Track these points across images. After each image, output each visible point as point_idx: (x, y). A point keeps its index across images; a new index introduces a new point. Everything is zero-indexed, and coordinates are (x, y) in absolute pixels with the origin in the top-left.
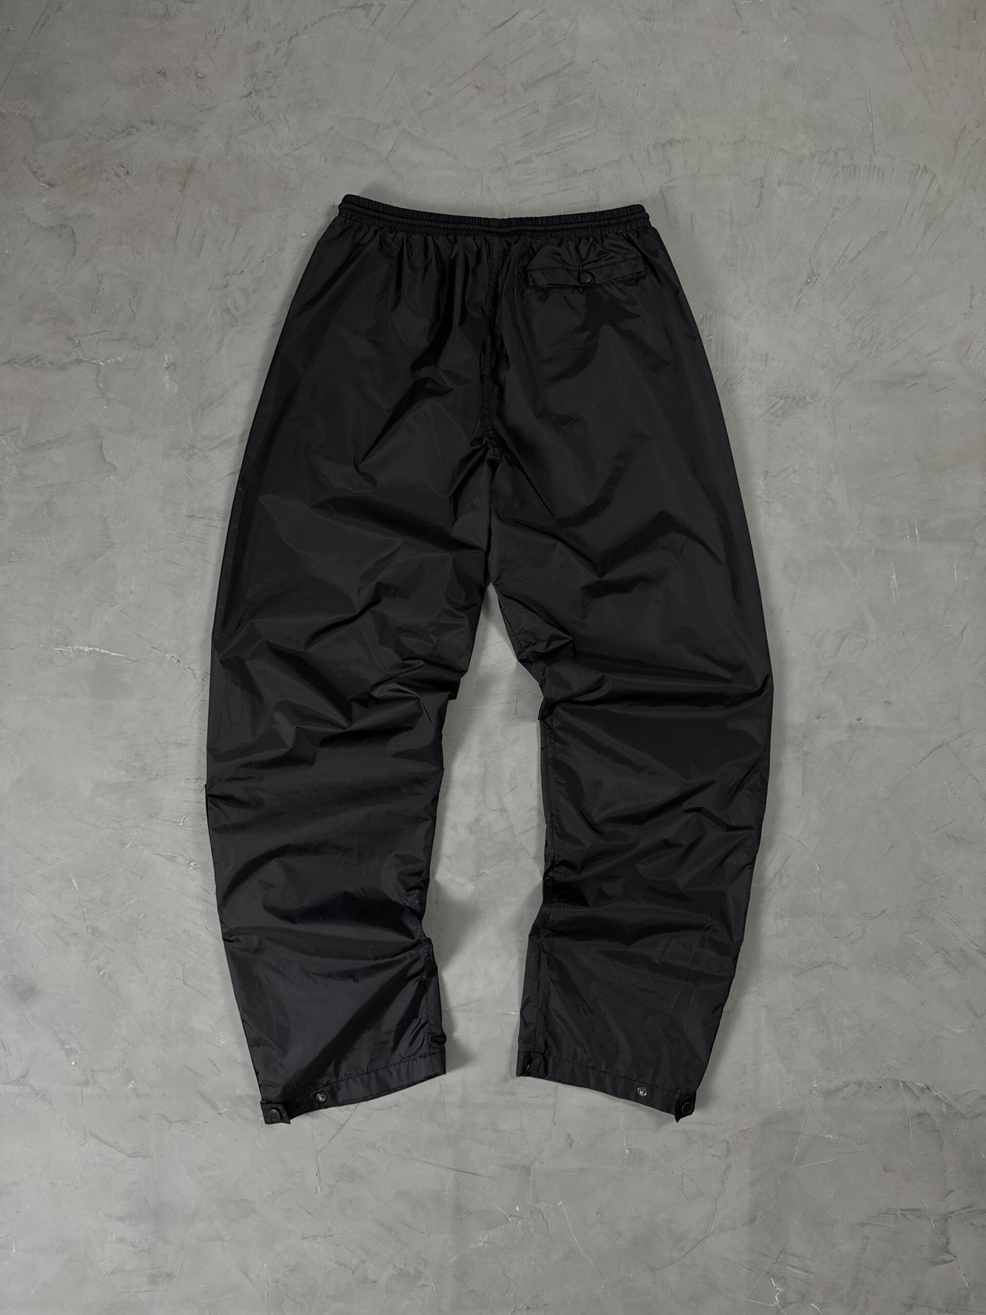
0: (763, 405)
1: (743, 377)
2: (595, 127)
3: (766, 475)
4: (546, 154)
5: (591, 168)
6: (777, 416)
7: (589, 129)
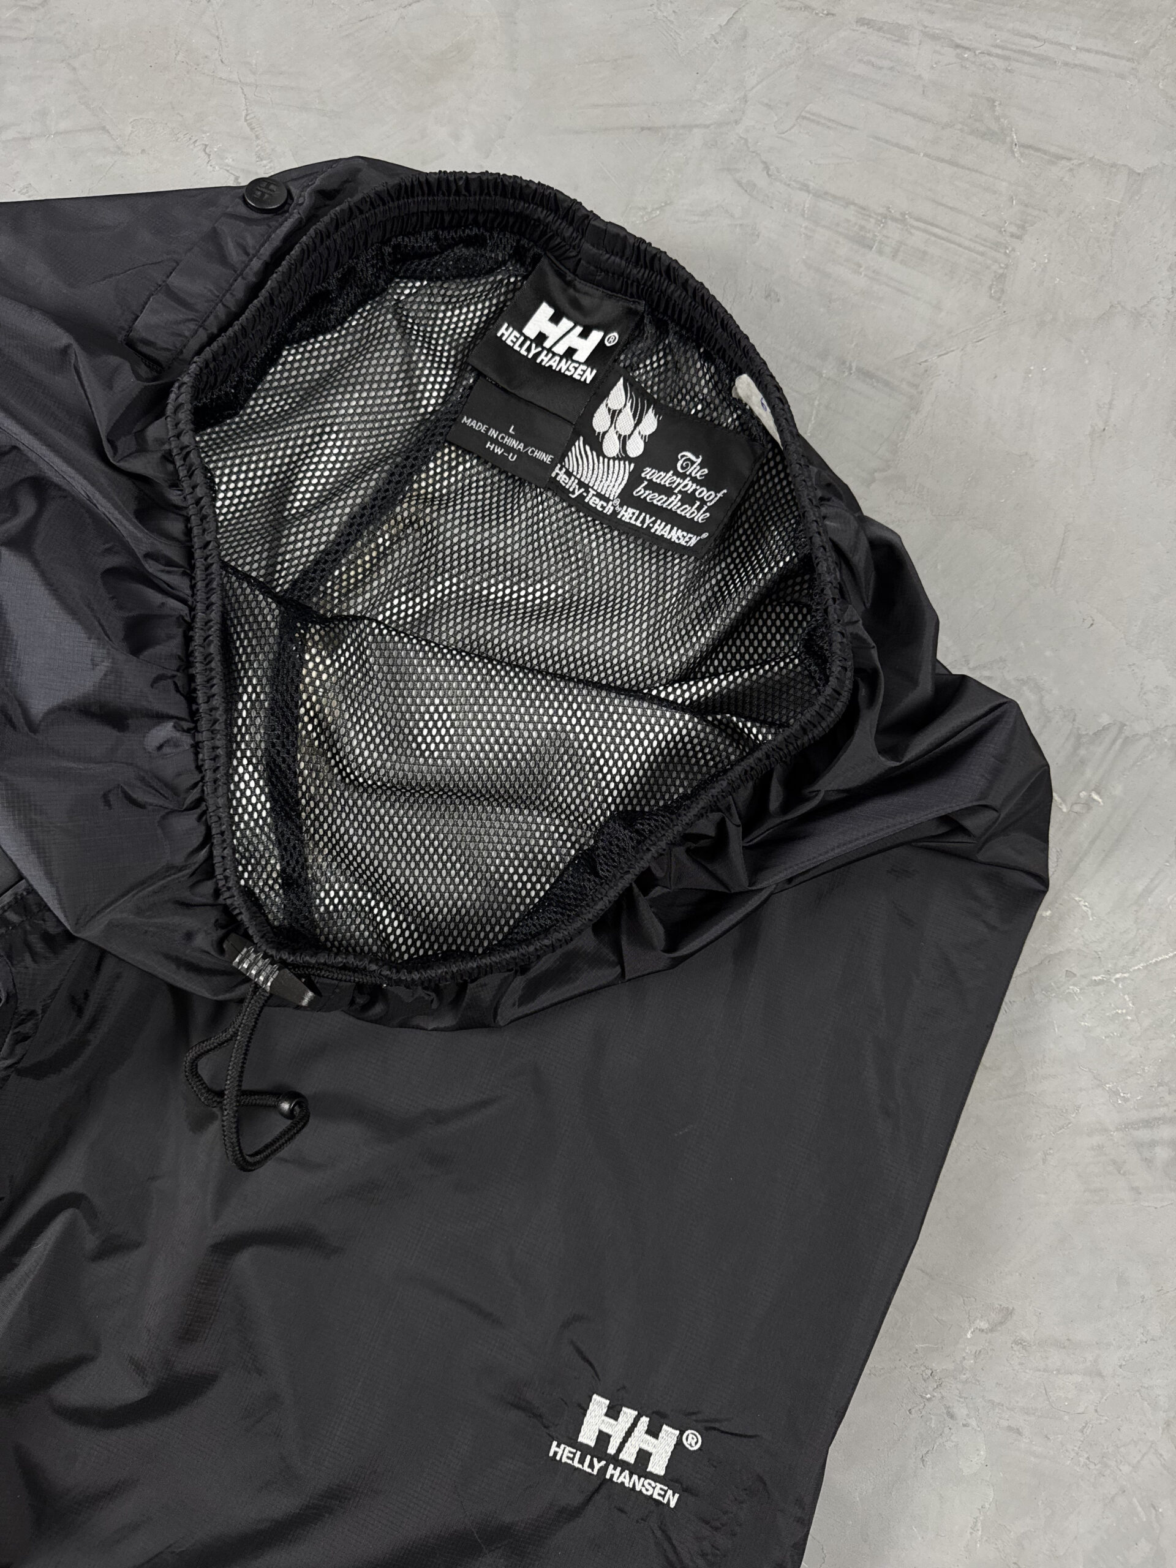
0: (1126, 1100)
1: (1118, 976)
2: (1129, 60)
3: (1001, 1323)
4: (958, 46)
5: (1053, 149)
6: (1149, 1162)
7: (1114, 56)
